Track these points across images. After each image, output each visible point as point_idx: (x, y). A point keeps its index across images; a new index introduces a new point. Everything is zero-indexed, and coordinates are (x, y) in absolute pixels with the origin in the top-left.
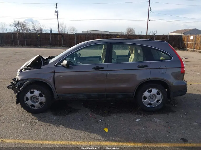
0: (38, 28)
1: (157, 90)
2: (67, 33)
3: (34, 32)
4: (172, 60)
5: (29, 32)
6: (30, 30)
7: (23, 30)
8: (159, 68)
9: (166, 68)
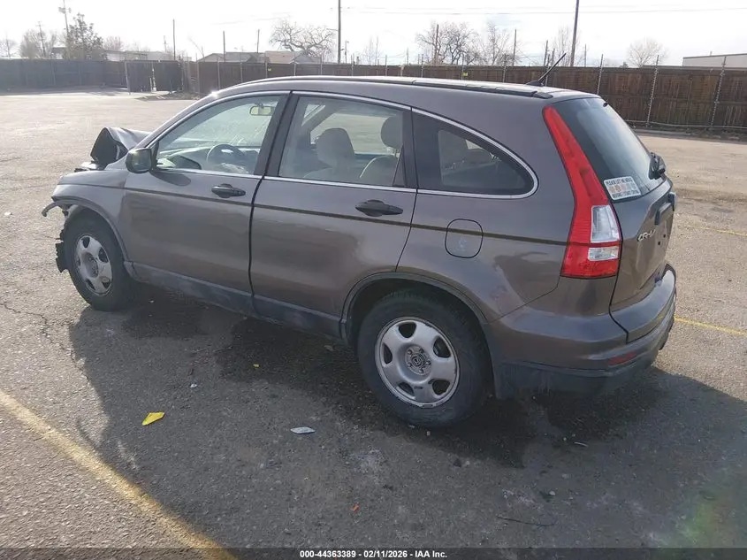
0: (507, 48)
1: (437, 334)
2: (625, 64)
3: (490, 63)
4: (534, 189)
5: (477, 63)
6: (476, 56)
7: (454, 55)
8: (447, 230)
9: (483, 234)
